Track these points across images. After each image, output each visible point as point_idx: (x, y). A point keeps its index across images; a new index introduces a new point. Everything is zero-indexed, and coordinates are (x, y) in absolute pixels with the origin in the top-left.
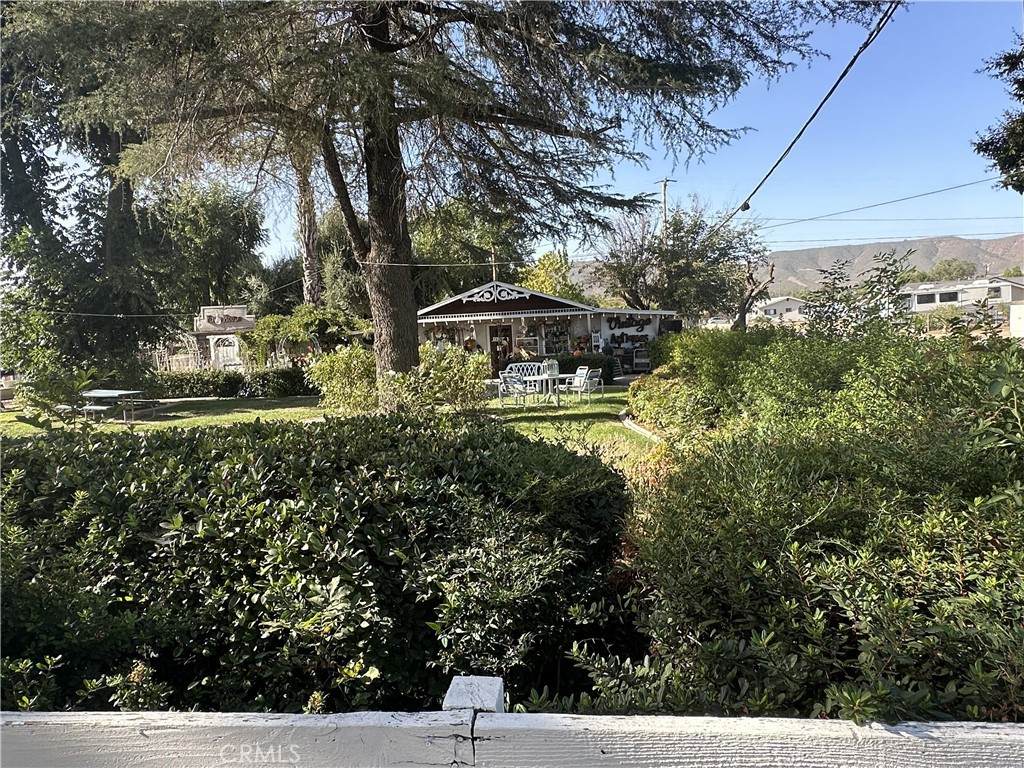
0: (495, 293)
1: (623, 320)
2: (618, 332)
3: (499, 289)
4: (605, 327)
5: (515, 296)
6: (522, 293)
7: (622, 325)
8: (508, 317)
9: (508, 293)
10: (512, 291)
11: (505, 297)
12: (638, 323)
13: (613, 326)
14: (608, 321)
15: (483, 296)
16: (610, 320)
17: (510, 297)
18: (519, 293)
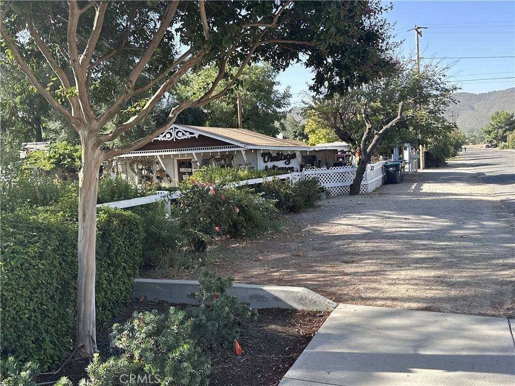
0: (174, 134)
1: (274, 155)
2: (270, 164)
3: (177, 130)
4: (260, 160)
5: (188, 136)
6: (193, 134)
7: (273, 159)
8: (182, 152)
9: (183, 134)
10: (186, 132)
11: (181, 137)
12: (286, 157)
13: (266, 160)
14: (262, 156)
15: (165, 136)
16: (264, 155)
17: (184, 137)
18: (191, 133)
